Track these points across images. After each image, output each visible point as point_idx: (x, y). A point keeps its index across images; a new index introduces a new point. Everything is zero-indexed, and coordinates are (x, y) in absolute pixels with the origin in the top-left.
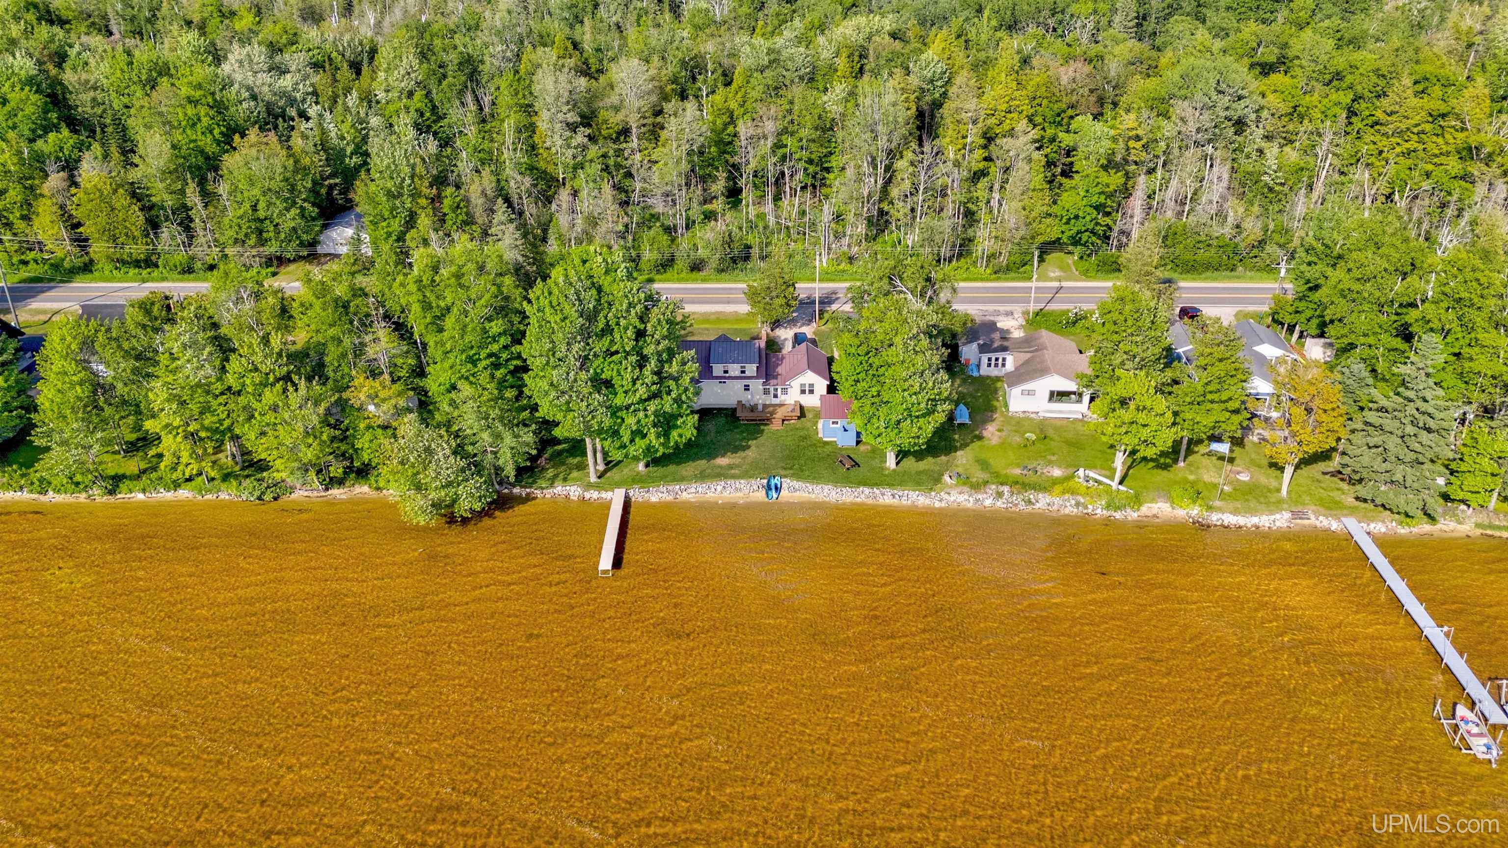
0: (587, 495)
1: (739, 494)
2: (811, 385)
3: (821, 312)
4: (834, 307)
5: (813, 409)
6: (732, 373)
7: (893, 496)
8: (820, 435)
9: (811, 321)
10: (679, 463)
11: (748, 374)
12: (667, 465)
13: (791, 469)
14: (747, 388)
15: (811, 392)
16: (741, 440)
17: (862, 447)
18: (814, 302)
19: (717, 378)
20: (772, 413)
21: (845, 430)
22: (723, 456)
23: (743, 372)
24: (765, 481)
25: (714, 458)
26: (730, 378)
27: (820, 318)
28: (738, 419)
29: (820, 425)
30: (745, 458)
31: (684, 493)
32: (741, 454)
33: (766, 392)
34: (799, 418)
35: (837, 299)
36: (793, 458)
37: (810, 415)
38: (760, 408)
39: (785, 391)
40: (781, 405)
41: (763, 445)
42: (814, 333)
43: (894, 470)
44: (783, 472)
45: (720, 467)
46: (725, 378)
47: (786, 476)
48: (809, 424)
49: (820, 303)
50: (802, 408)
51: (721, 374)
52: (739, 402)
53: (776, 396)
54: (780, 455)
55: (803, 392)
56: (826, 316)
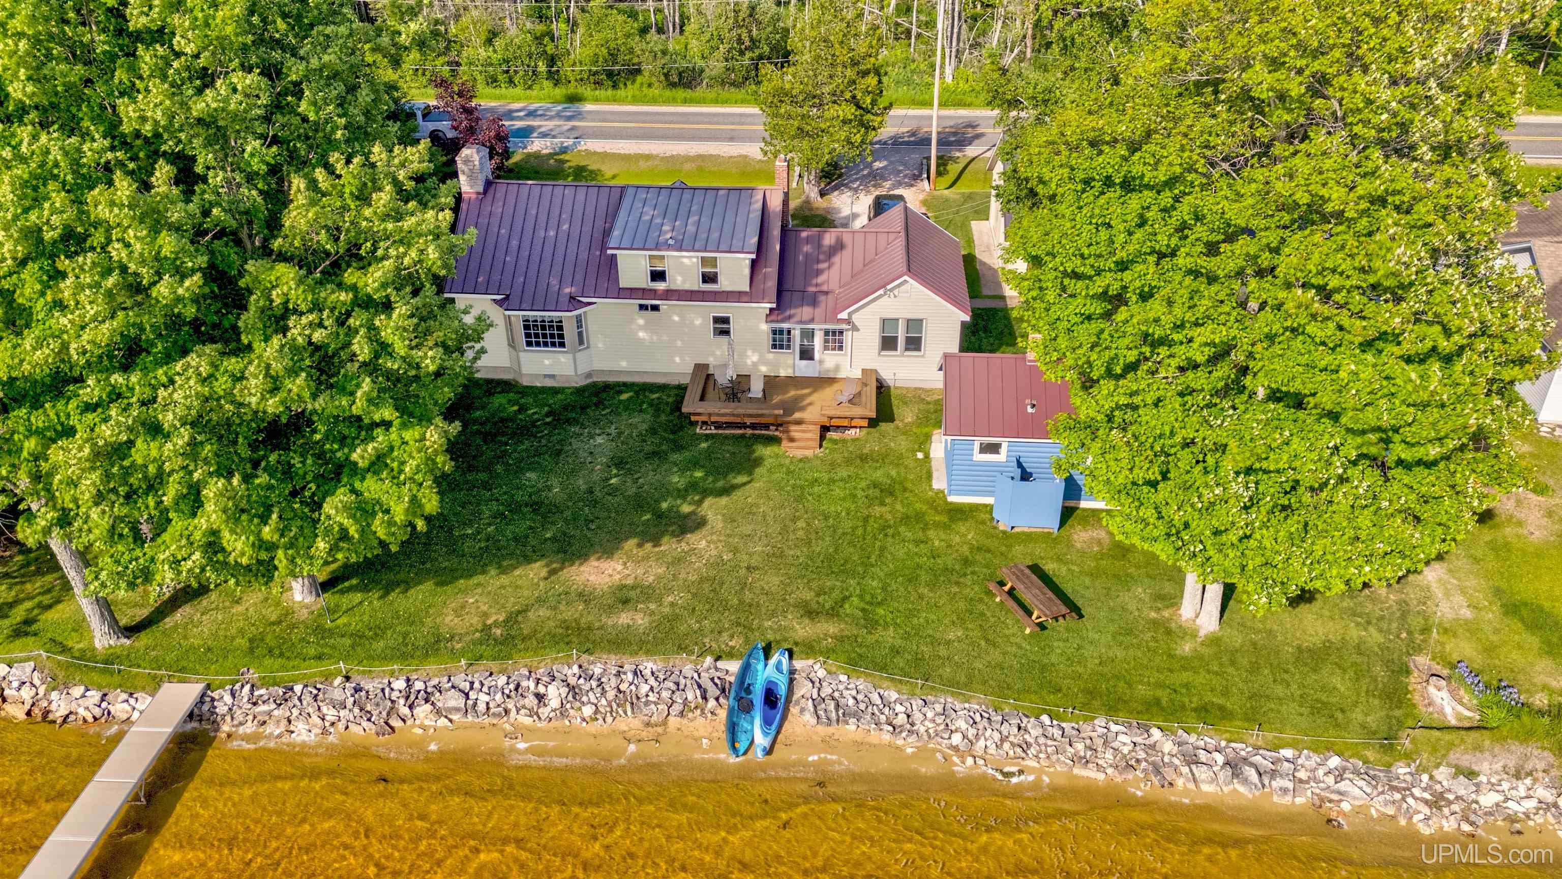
0: (59, 706)
1: (629, 722)
2: (915, 324)
3: (943, 162)
4: (971, 151)
5: (918, 395)
6: (677, 280)
7: (1234, 766)
8: (939, 483)
9: (916, 178)
10: (446, 577)
11: (725, 284)
12: (407, 585)
13: (833, 613)
14: (722, 326)
15: (914, 344)
16: (682, 494)
17: (1081, 536)
18: (926, 141)
19: (632, 292)
20: (791, 407)
21: (1026, 476)
22: (608, 552)
23: (709, 278)
24: (733, 667)
25: (582, 556)
26: (669, 294)
27: (939, 174)
28: (687, 421)
29: (939, 446)
30: (678, 561)
31: (423, 710)
32: (669, 545)
33: (780, 340)
34: (873, 423)
35: (978, 136)
36: (845, 571)
37: (906, 415)
38: (757, 388)
39: (835, 339)
40: (825, 381)
41: (750, 512)
42: (924, 203)
43: (1213, 641)
44: (802, 630)
45: (585, 597)
46: (654, 294)
47: (810, 649)
48: (902, 444)
49: (940, 143)
50: (882, 389)
51: (643, 281)
52: (701, 368)
53: (806, 354)
54: (801, 554)
55: (888, 343)
56: (954, 169)
